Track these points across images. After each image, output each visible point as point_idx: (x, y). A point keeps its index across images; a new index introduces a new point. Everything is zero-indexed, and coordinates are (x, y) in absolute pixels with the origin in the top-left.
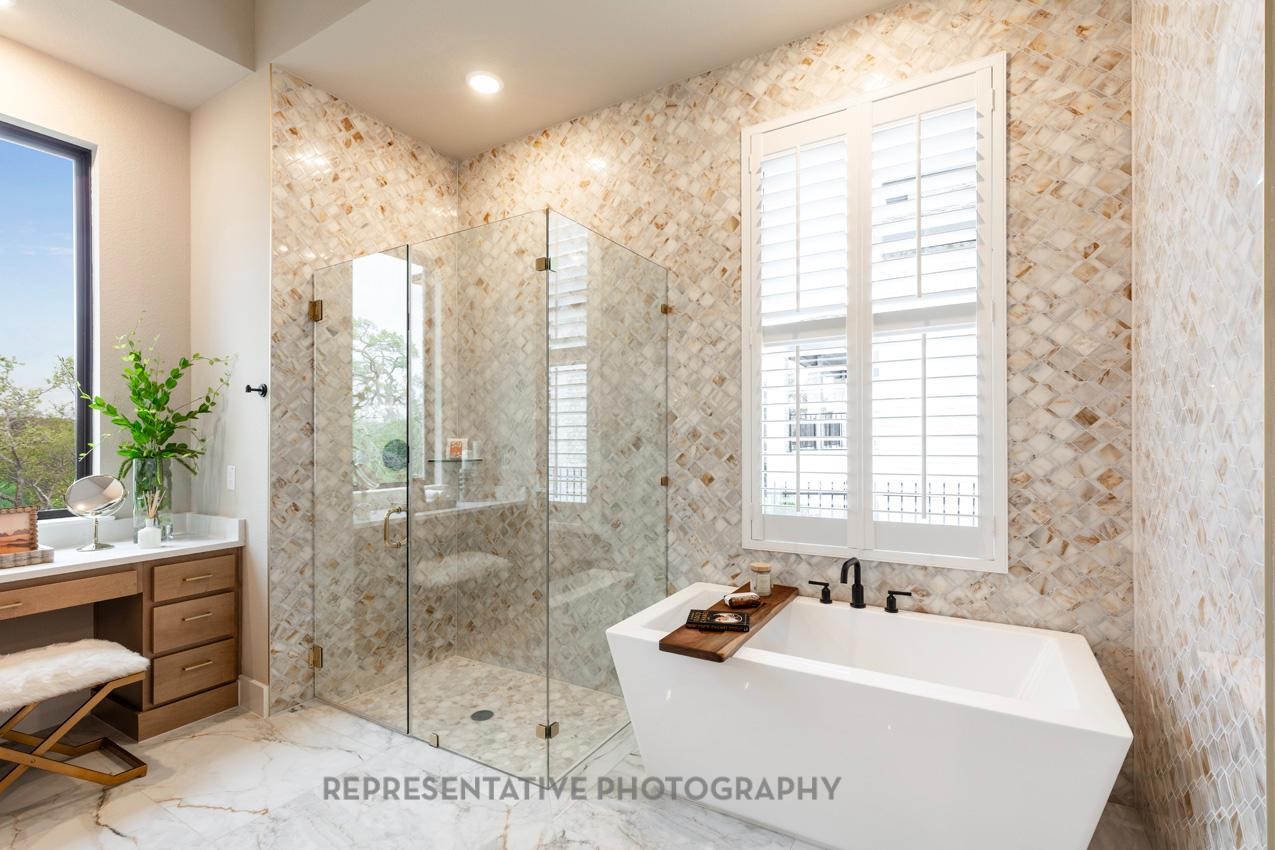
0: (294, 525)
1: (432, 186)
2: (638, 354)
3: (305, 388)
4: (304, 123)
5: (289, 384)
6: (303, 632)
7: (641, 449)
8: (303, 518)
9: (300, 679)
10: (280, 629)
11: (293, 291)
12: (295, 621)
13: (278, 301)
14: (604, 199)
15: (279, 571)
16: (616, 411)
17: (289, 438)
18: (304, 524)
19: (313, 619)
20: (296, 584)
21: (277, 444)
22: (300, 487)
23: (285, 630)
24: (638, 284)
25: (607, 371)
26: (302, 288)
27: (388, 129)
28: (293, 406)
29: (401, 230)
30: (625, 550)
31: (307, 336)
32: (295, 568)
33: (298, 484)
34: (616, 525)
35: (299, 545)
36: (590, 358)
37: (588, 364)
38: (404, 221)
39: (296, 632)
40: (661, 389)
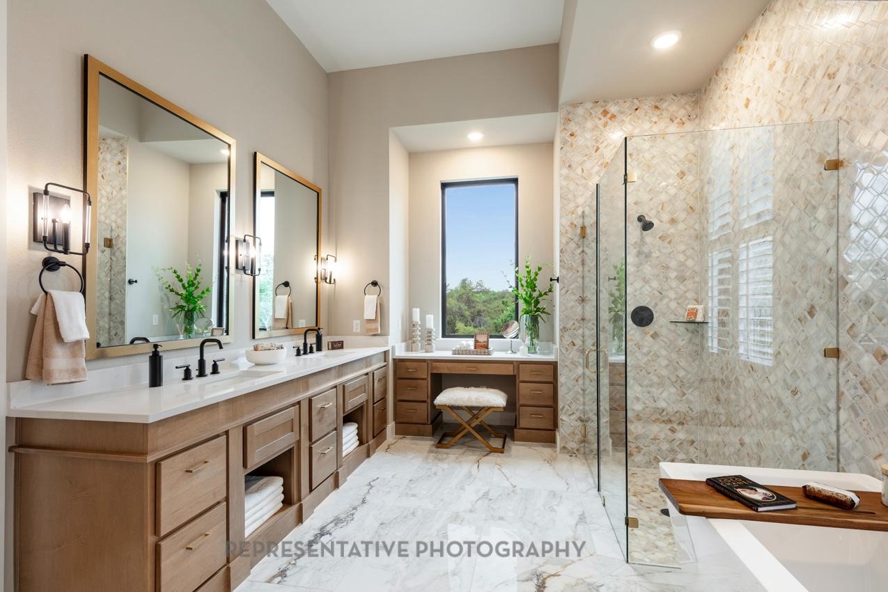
0: (572, 353)
1: (673, 121)
2: (812, 218)
3: (578, 277)
4: (578, 127)
5: (569, 275)
6: (578, 414)
7: (815, 317)
8: (578, 350)
9: (576, 440)
10: (565, 409)
11: (572, 224)
12: (574, 406)
13: (564, 231)
14: (786, 73)
15: (564, 377)
16: (794, 279)
17: (570, 305)
18: (578, 353)
19: (584, 409)
20: (574, 386)
21: (563, 308)
22: (576, 333)
23: (567, 410)
24: (811, 145)
25: (787, 239)
26: (577, 220)
27: (635, 101)
28: (572, 287)
29: (645, 164)
30: (802, 419)
31: (579, 247)
32: (572, 377)
33: (575, 331)
34: (795, 392)
35: (576, 365)
36: (775, 229)
37: (774, 235)
38: (648, 156)
39: (574, 413)
40: (833, 252)
